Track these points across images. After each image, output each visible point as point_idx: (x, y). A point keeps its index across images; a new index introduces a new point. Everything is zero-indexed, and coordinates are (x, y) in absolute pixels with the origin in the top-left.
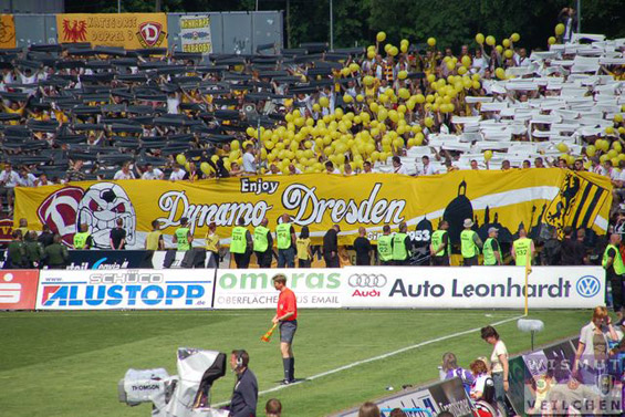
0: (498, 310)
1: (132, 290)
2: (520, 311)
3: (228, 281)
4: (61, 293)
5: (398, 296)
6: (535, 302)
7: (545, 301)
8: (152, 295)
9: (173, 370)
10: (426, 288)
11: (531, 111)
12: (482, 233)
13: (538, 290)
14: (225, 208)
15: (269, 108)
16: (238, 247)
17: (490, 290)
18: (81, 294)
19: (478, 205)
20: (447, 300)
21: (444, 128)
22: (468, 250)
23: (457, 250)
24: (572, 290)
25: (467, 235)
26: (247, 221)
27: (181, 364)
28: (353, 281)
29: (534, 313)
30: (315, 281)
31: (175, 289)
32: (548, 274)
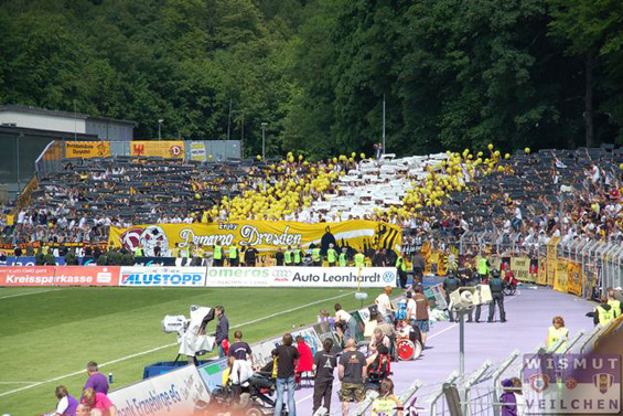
0: (345, 288)
1: (166, 277)
2: (356, 288)
3: (213, 273)
4: (131, 278)
5: (297, 281)
6: (364, 284)
7: (368, 284)
8: (176, 279)
9: (188, 316)
10: (311, 277)
11: (361, 192)
12: (338, 250)
13: (364, 279)
14: (212, 237)
15: (234, 188)
16: (218, 256)
17: (342, 278)
18: (141, 279)
19: (337, 237)
20: (321, 283)
21: (319, 199)
22: (331, 258)
23: (326, 259)
24: (381, 279)
25: (331, 251)
26: (223, 243)
27: (192, 313)
28: (275, 273)
29: (363, 290)
30: (256, 273)
31: (187, 277)
32: (371, 271)
